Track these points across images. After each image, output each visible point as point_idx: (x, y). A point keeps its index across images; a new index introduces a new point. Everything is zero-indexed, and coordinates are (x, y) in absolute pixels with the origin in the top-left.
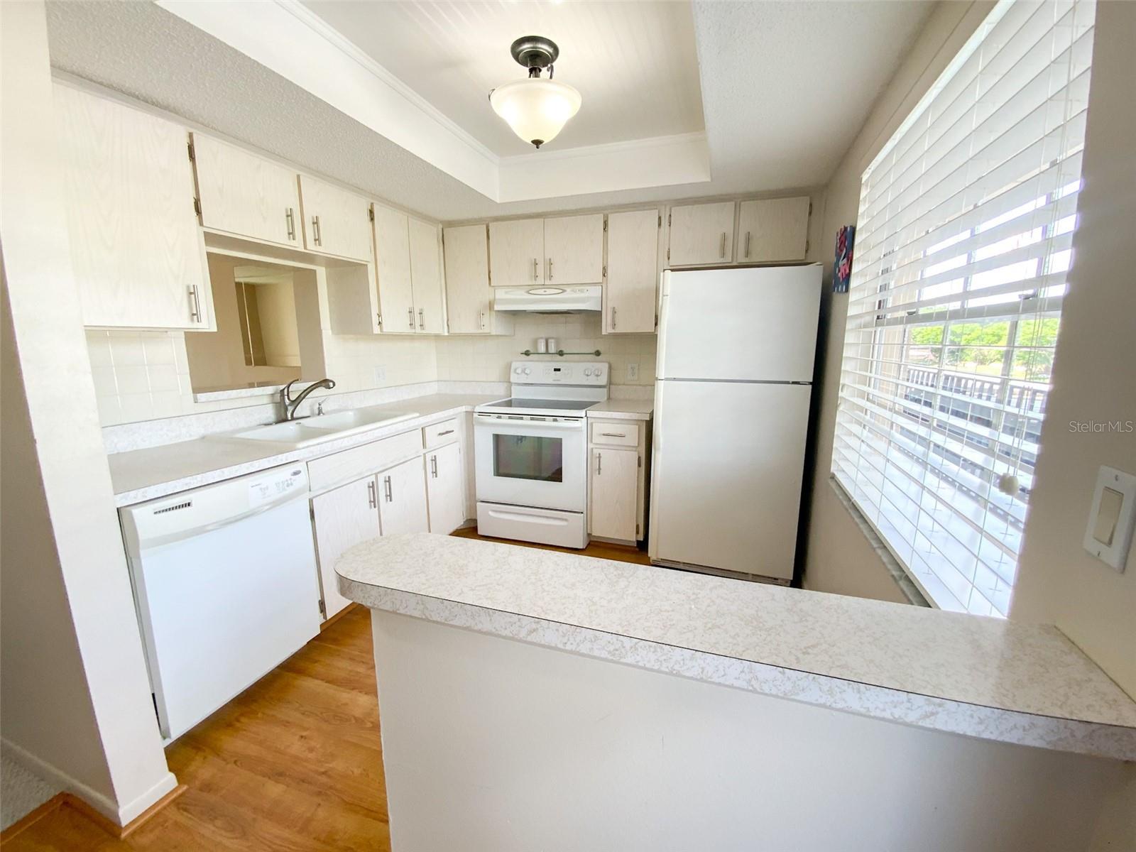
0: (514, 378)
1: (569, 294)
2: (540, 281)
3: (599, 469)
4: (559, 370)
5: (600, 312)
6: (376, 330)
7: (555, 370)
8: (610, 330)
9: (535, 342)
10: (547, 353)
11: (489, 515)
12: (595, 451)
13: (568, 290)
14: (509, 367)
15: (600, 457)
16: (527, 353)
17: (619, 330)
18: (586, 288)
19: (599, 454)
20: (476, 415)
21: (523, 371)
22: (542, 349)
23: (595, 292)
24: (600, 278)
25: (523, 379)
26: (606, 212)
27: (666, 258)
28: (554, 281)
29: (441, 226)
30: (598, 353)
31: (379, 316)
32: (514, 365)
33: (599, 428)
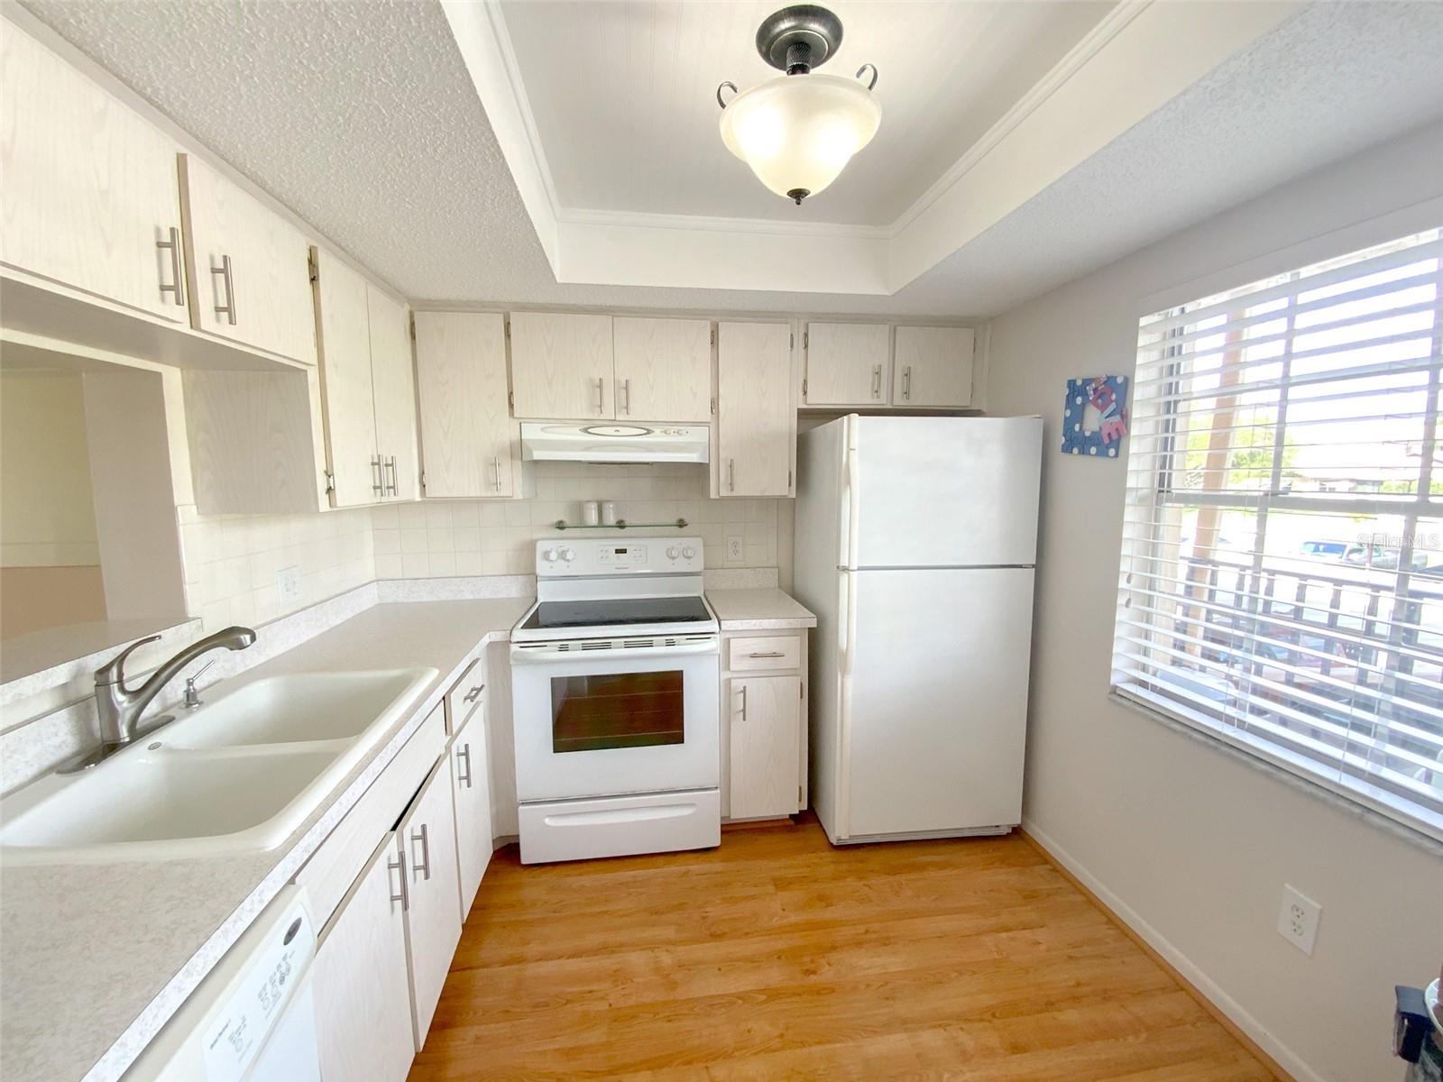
0: (542, 568)
1: (657, 437)
2: (609, 413)
3: (744, 710)
4: (624, 551)
5: (708, 464)
6: (324, 504)
7: (618, 551)
8: (724, 493)
9: (579, 508)
10: (601, 525)
11: (545, 824)
12: (734, 683)
13: (657, 431)
14: (530, 547)
15: (744, 691)
16: (561, 526)
17: (741, 491)
18: (684, 429)
19: (745, 687)
20: (514, 648)
21: (562, 555)
22: (592, 517)
23: (700, 435)
24: (707, 416)
25: (561, 568)
26: (715, 319)
27: (801, 393)
28: (632, 417)
29: (407, 307)
30: (681, 524)
31: (329, 474)
32: (542, 547)
33: (738, 646)
